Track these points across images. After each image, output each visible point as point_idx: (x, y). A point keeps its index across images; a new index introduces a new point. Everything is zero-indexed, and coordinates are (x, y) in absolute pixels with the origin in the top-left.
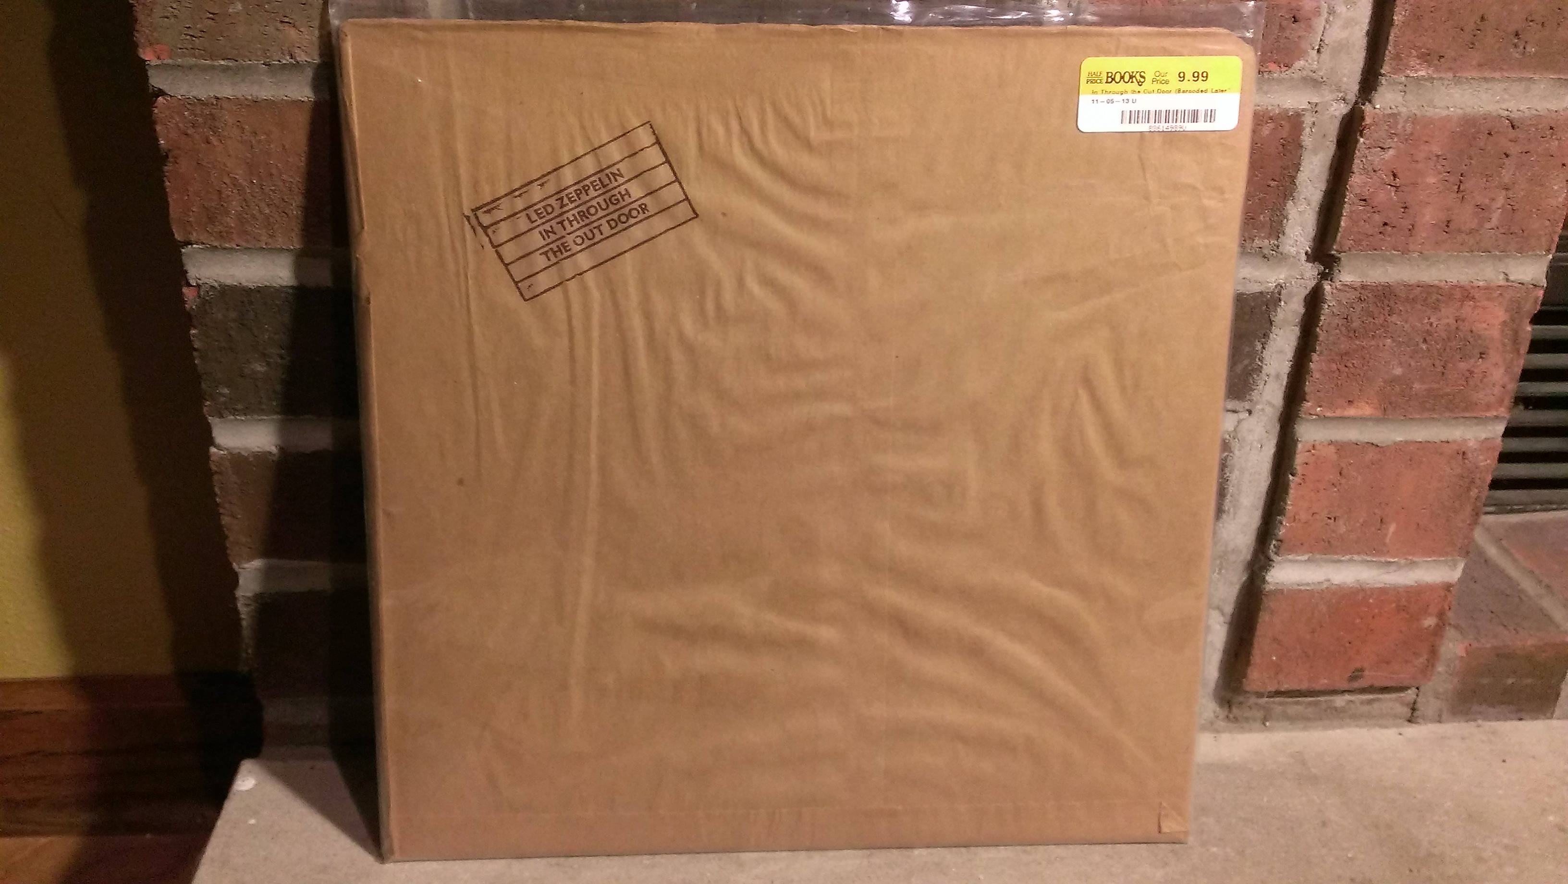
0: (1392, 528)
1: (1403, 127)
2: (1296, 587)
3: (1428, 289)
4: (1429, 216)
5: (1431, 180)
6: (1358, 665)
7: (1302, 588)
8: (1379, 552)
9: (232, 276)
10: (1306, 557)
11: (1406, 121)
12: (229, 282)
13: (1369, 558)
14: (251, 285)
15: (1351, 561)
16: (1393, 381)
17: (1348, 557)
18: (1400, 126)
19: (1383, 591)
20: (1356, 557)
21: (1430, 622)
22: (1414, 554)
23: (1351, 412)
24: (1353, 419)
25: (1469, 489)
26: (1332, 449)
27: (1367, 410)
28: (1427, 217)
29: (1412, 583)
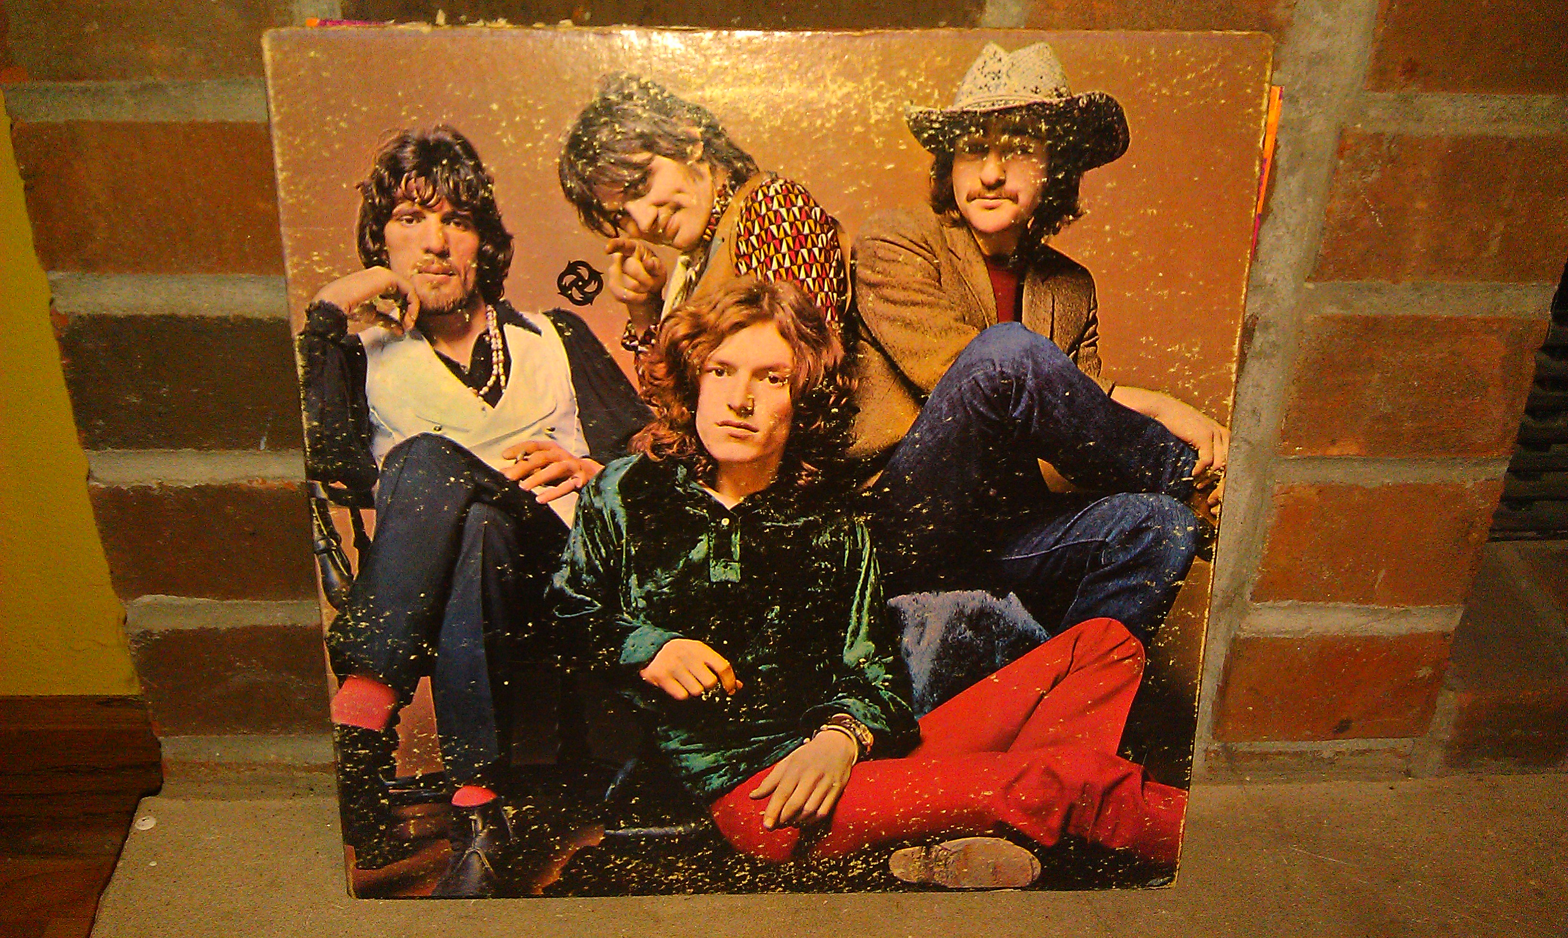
0: (1382, 574)
1: (1389, 148)
2: (1274, 635)
3: (1419, 322)
4: (1419, 242)
5: (1421, 205)
6: (1345, 716)
7: (1282, 636)
8: (1368, 600)
9: (101, 305)
10: (1286, 603)
11: (1391, 142)
12: (97, 310)
13: (1355, 605)
14: (119, 313)
15: (1336, 608)
16: (1382, 418)
17: (1331, 604)
18: (1384, 147)
19: (1371, 639)
20: (1340, 603)
21: (1424, 672)
22: (1407, 602)
23: (1335, 451)
24: (1340, 459)
25: (1468, 533)
26: (1313, 491)
27: (1352, 449)
28: (1417, 245)
29: (1404, 632)
